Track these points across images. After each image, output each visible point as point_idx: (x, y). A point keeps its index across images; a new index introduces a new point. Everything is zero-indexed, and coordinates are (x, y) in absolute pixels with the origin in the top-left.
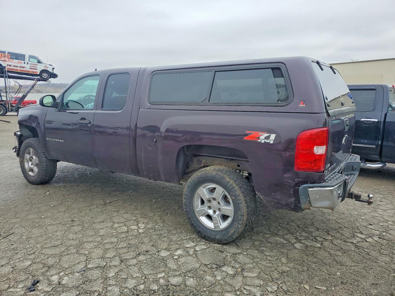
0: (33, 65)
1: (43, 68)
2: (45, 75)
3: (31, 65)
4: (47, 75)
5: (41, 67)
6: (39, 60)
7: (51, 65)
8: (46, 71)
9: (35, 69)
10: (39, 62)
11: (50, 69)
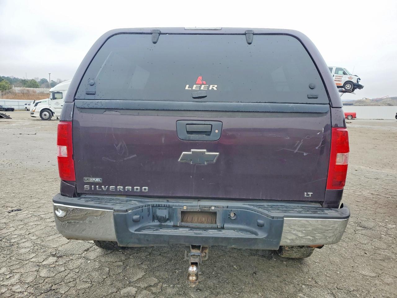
0: (338, 77)
1: (348, 80)
2: (348, 86)
3: (336, 77)
4: (351, 86)
5: (346, 79)
6: (345, 71)
7: (357, 75)
8: (350, 83)
9: (339, 81)
10: (344, 73)
11: (354, 81)
